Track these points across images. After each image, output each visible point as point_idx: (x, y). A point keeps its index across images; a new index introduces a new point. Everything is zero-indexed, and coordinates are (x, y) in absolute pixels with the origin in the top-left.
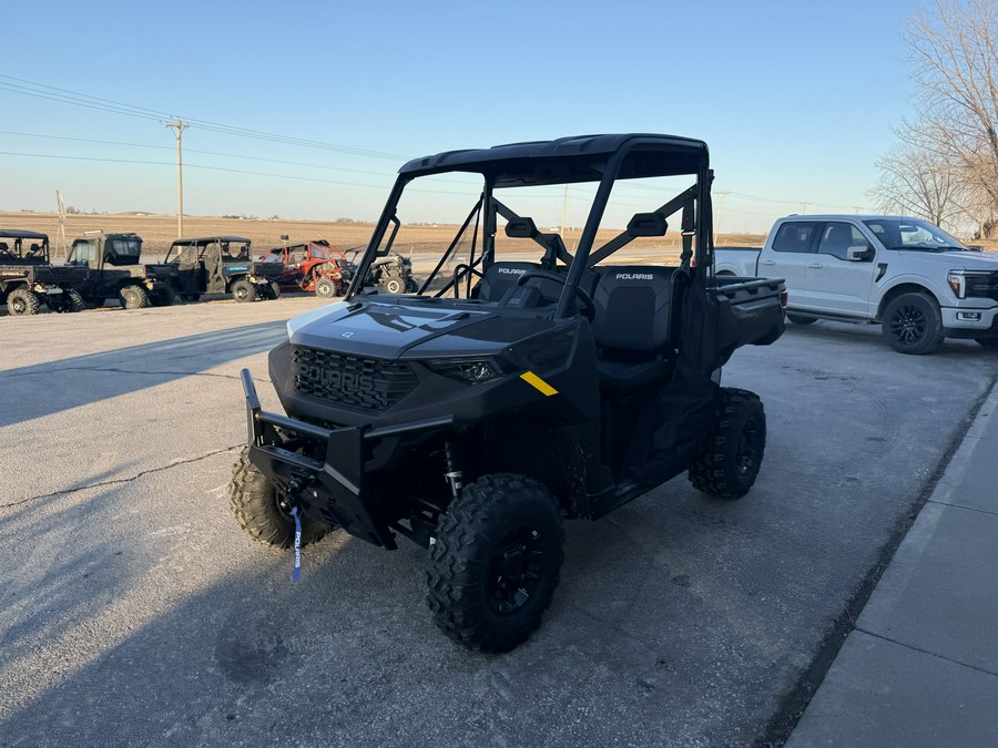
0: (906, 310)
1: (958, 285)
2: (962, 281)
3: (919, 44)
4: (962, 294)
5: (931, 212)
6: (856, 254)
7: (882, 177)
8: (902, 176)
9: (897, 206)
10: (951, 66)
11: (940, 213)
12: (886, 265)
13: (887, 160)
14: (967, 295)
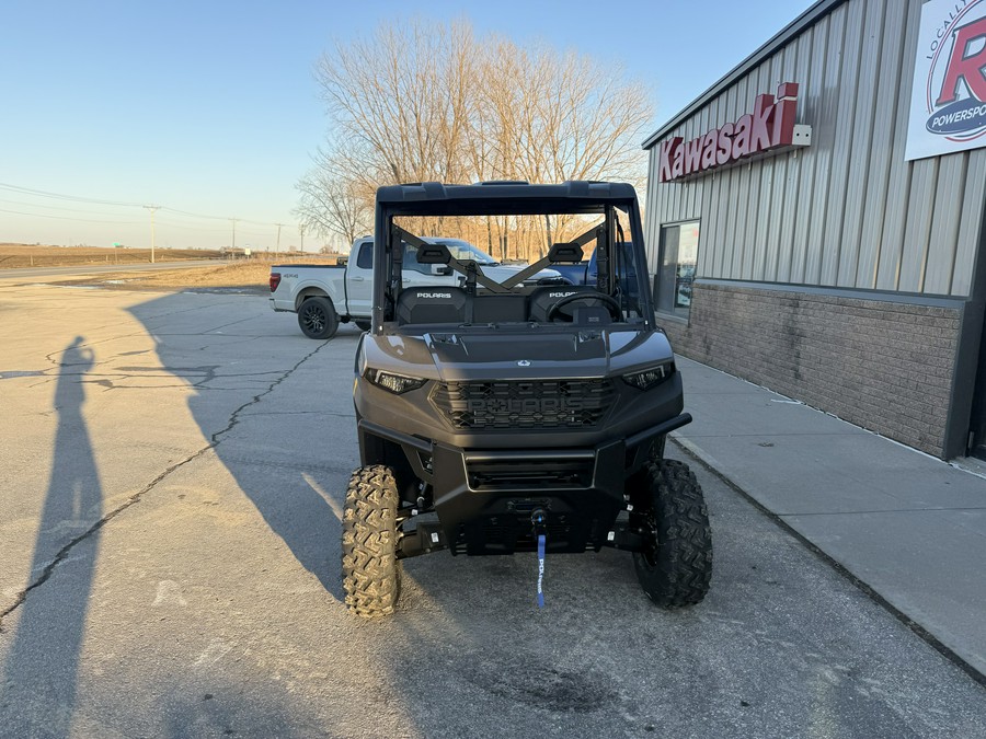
3: (330, 85)
5: (346, 230)
6: (439, 270)
7: (302, 199)
8: (318, 197)
9: (318, 224)
10: (356, 106)
11: (352, 231)
13: (304, 183)
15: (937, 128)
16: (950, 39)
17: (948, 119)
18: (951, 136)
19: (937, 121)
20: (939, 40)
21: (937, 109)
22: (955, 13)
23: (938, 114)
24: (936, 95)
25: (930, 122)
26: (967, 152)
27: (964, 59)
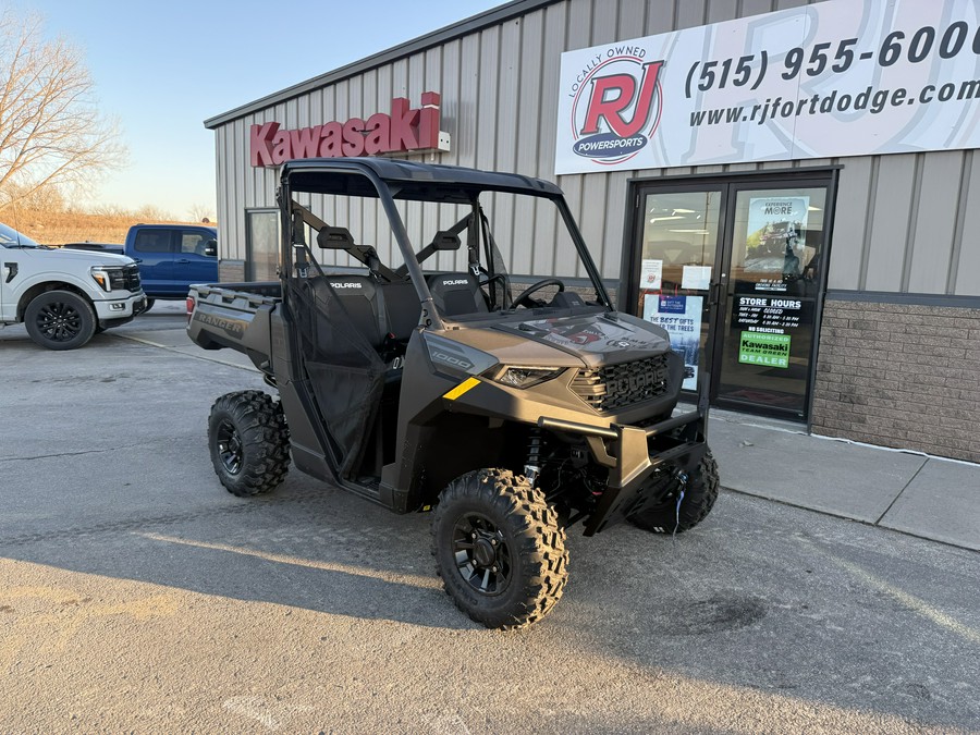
0: (53, 307)
1: (104, 280)
2: (105, 275)
4: (108, 288)
12: (16, 265)
14: (112, 288)
15: (583, 151)
16: (589, 86)
17: (593, 146)
18: (597, 159)
19: (583, 146)
20: (580, 84)
21: (582, 137)
22: (591, 66)
23: (584, 141)
24: (580, 125)
25: (577, 146)
26: (609, 173)
27: (602, 102)
